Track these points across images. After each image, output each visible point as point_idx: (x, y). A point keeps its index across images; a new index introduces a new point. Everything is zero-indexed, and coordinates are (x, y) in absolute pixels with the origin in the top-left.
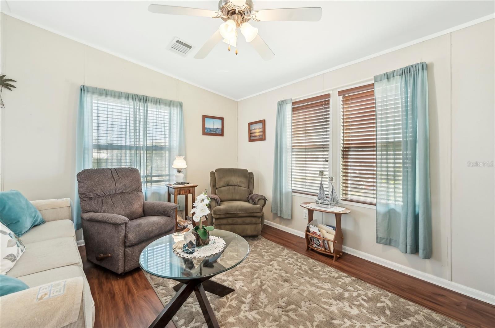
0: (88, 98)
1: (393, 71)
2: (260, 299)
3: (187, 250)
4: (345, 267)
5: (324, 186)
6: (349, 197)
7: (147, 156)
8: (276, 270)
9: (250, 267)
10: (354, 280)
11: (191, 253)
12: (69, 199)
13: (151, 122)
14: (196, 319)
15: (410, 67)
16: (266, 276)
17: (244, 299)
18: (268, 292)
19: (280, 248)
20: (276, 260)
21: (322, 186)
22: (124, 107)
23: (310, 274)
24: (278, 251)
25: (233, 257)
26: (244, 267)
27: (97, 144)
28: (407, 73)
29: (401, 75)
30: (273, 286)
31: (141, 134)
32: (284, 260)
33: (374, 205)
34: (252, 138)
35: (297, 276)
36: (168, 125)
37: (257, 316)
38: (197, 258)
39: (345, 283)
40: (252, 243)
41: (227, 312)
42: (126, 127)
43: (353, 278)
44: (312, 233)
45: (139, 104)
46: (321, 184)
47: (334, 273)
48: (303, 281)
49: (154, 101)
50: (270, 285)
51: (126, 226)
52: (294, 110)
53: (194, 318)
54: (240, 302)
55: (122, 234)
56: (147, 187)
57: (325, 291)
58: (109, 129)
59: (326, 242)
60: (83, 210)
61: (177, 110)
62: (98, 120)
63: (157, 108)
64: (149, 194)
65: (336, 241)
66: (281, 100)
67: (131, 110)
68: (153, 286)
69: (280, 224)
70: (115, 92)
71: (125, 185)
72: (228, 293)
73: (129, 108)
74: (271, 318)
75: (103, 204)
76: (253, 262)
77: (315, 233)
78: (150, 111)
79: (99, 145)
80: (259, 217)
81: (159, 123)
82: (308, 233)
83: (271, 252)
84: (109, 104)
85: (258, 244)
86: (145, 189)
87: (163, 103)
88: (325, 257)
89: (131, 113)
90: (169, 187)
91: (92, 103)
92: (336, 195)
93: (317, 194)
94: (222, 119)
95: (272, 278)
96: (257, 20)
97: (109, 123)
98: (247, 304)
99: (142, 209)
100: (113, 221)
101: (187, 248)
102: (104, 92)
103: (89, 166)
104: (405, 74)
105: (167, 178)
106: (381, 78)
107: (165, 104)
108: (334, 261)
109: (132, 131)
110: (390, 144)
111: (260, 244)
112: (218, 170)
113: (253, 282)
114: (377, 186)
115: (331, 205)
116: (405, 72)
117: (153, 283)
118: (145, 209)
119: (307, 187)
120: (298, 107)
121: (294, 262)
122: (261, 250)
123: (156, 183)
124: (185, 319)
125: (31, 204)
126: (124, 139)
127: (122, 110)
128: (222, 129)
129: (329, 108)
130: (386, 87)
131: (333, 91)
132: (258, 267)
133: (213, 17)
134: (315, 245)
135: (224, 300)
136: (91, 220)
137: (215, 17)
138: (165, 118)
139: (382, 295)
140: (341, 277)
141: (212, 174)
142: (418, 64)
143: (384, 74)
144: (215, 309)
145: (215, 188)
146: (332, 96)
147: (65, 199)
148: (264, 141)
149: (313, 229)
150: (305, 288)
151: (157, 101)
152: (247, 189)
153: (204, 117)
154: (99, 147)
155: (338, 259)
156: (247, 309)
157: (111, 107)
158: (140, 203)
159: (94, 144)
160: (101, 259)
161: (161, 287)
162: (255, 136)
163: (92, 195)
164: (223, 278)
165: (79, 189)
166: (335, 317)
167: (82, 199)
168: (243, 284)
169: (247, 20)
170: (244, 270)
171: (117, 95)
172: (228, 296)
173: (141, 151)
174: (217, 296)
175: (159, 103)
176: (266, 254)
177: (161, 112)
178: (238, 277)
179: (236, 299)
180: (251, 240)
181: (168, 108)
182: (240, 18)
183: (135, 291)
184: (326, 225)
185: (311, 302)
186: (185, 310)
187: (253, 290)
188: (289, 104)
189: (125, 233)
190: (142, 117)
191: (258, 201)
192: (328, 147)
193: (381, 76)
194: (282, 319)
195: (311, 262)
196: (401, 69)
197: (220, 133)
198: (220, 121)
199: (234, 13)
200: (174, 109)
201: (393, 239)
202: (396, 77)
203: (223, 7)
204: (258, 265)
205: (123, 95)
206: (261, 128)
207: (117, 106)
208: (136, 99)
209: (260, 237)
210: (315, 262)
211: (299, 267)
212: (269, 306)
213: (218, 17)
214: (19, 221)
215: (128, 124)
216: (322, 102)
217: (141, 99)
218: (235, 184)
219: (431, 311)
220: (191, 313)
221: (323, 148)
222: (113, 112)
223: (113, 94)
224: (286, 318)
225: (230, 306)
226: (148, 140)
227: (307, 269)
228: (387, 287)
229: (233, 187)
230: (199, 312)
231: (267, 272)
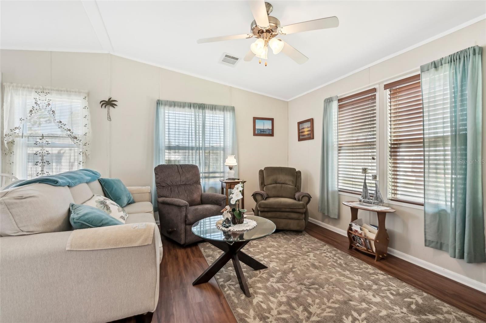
0: (162, 109)
1: (441, 59)
2: (288, 277)
3: (225, 224)
4: (386, 267)
5: (367, 185)
6: (399, 197)
7: (205, 156)
8: (310, 259)
9: (286, 254)
10: (389, 278)
11: (227, 227)
12: (149, 187)
13: (208, 126)
14: (232, 280)
15: (460, 53)
16: (299, 263)
17: (274, 275)
18: (297, 274)
19: (321, 244)
20: (314, 252)
21: (366, 185)
22: (188, 114)
23: (343, 267)
24: (318, 246)
25: (274, 245)
26: (280, 253)
27: (168, 145)
28: (457, 59)
29: (450, 63)
30: (303, 270)
31: (201, 137)
32: (321, 253)
33: (422, 205)
34: (301, 137)
35: (330, 266)
36: (223, 128)
37: (282, 287)
38: (231, 231)
39: (378, 279)
40: (295, 237)
41: (257, 280)
42: (189, 131)
43: (389, 276)
44: (354, 232)
45: (199, 111)
46: (365, 183)
47: (370, 269)
48: (335, 271)
49: (211, 108)
50: (300, 269)
51: (186, 209)
52: (340, 107)
53: (231, 279)
54: (270, 276)
55: (184, 214)
56: (205, 182)
57: (353, 281)
58: (177, 133)
59: (368, 241)
60: (159, 195)
61: (230, 114)
62: (169, 126)
63: (213, 114)
64: (207, 188)
65: (378, 240)
66: (327, 98)
67: (192, 116)
68: (205, 257)
69: (328, 223)
70: (181, 103)
71: (187, 178)
72: (261, 269)
73: (191, 115)
74: (293, 290)
75: (171, 192)
76: (290, 251)
77: (356, 231)
78: (207, 116)
79: (170, 146)
80: (302, 213)
81: (215, 126)
82: (350, 231)
83: (311, 246)
84: (176, 112)
85: (300, 239)
86: (204, 184)
87: (218, 109)
88: (367, 256)
89: (192, 119)
90: (222, 182)
91: (164, 113)
92: (380, 194)
93: (361, 193)
94: (272, 120)
95: (304, 264)
96: (283, 34)
97: (177, 128)
98: (276, 278)
99: (200, 198)
100: (177, 203)
101: (224, 223)
102: (173, 104)
103: (163, 162)
104: (454, 61)
105: (222, 175)
106: (428, 67)
107: (220, 110)
108: (375, 260)
109: (194, 134)
110: (439, 139)
111: (303, 239)
112: (266, 169)
113: (285, 265)
114: (425, 185)
115: (373, 204)
116: (454, 59)
117: (205, 254)
118: (202, 198)
119: (354, 186)
120: (343, 103)
121: (331, 256)
122: (302, 243)
123: (213, 179)
124: (224, 279)
125: (127, 189)
126: (187, 141)
127: (186, 117)
128: (273, 129)
129: (375, 102)
130: (434, 77)
131: (379, 84)
132: (294, 255)
133: (246, 38)
134: (358, 244)
135: (257, 272)
136: (164, 203)
137: (248, 38)
138: (219, 122)
139: (415, 293)
140: (376, 274)
141: (261, 172)
142: (469, 48)
143: (431, 63)
144: (248, 276)
145: (263, 186)
146: (378, 90)
147: (147, 187)
148: (312, 140)
149: (355, 227)
150: (333, 276)
151: (213, 108)
152: (294, 187)
153: (255, 119)
154: (170, 148)
155: (379, 260)
156: (275, 281)
157: (178, 115)
158: (198, 194)
159: (166, 145)
160: (170, 233)
161: (210, 258)
162: (304, 135)
163: (164, 185)
164: (260, 259)
165: (156, 180)
166: (353, 299)
167: (158, 187)
168: (276, 265)
169: (275, 35)
170: (281, 256)
171: (182, 105)
172: (261, 270)
173: (200, 151)
174: (252, 269)
175: (215, 108)
176: (305, 247)
177: (216, 117)
178: (274, 260)
179: (267, 274)
180: (296, 235)
181: (222, 113)
182: (269, 35)
183: (192, 257)
184: (371, 225)
185: (334, 286)
186: (225, 274)
187: (283, 270)
188: (335, 101)
189: (186, 214)
190: (201, 122)
191: (302, 198)
192: (375, 144)
193: (428, 65)
194: (303, 292)
195: (349, 258)
196: (450, 56)
197: (271, 134)
198: (271, 121)
199: (263, 32)
200: (227, 114)
201: (444, 243)
202: (444, 65)
203: (254, 28)
204: (295, 254)
205: (187, 105)
206: (309, 127)
207: (182, 114)
208: (196, 107)
209: (304, 232)
210: (353, 258)
211: (334, 260)
212: (294, 283)
213: (250, 37)
214: (120, 198)
215: (190, 129)
216: (369, 97)
217: (200, 107)
218: (283, 182)
219: (468, 314)
220: (230, 276)
221: (370, 145)
222: (179, 119)
223: (179, 104)
224: (307, 293)
225: (261, 277)
226: (206, 142)
227: (342, 263)
228: (428, 290)
229: (281, 185)
230: (235, 276)
231: (301, 260)
